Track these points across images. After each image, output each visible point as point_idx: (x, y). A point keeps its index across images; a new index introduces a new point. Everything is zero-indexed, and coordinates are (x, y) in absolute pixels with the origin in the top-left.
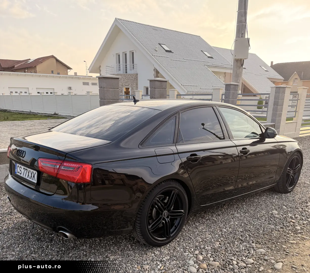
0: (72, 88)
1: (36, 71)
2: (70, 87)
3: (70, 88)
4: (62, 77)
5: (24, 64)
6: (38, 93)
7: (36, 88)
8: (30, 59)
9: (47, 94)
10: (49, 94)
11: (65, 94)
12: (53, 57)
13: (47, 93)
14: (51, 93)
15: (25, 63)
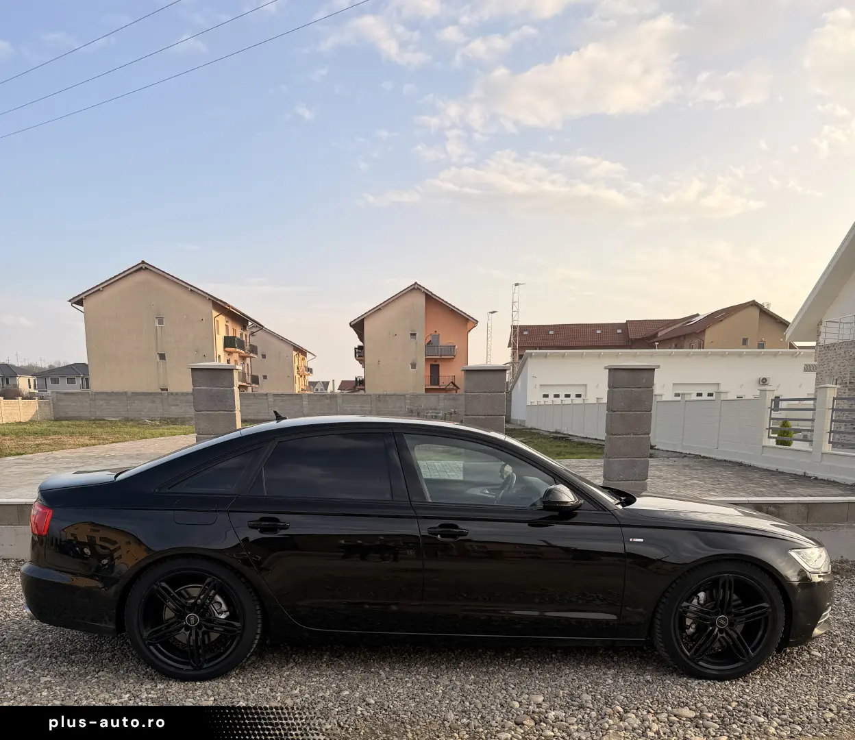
0: (770, 382)
1: (702, 342)
2: (764, 379)
3: (764, 381)
4: (745, 355)
5: (681, 327)
6: (677, 395)
7: (674, 384)
8: (697, 315)
9: (699, 398)
10: (705, 397)
11: (747, 398)
12: (753, 304)
13: (699, 395)
14: (710, 395)
15: (684, 324)
